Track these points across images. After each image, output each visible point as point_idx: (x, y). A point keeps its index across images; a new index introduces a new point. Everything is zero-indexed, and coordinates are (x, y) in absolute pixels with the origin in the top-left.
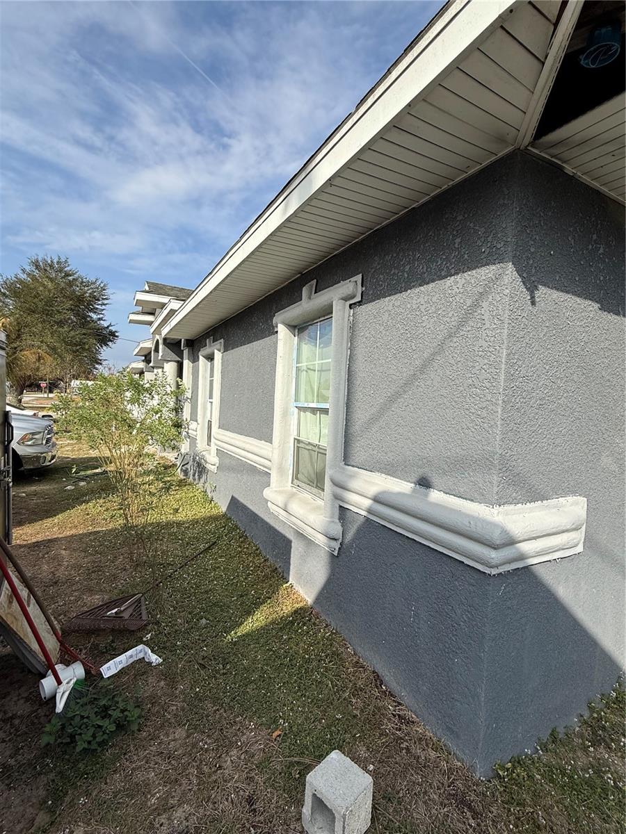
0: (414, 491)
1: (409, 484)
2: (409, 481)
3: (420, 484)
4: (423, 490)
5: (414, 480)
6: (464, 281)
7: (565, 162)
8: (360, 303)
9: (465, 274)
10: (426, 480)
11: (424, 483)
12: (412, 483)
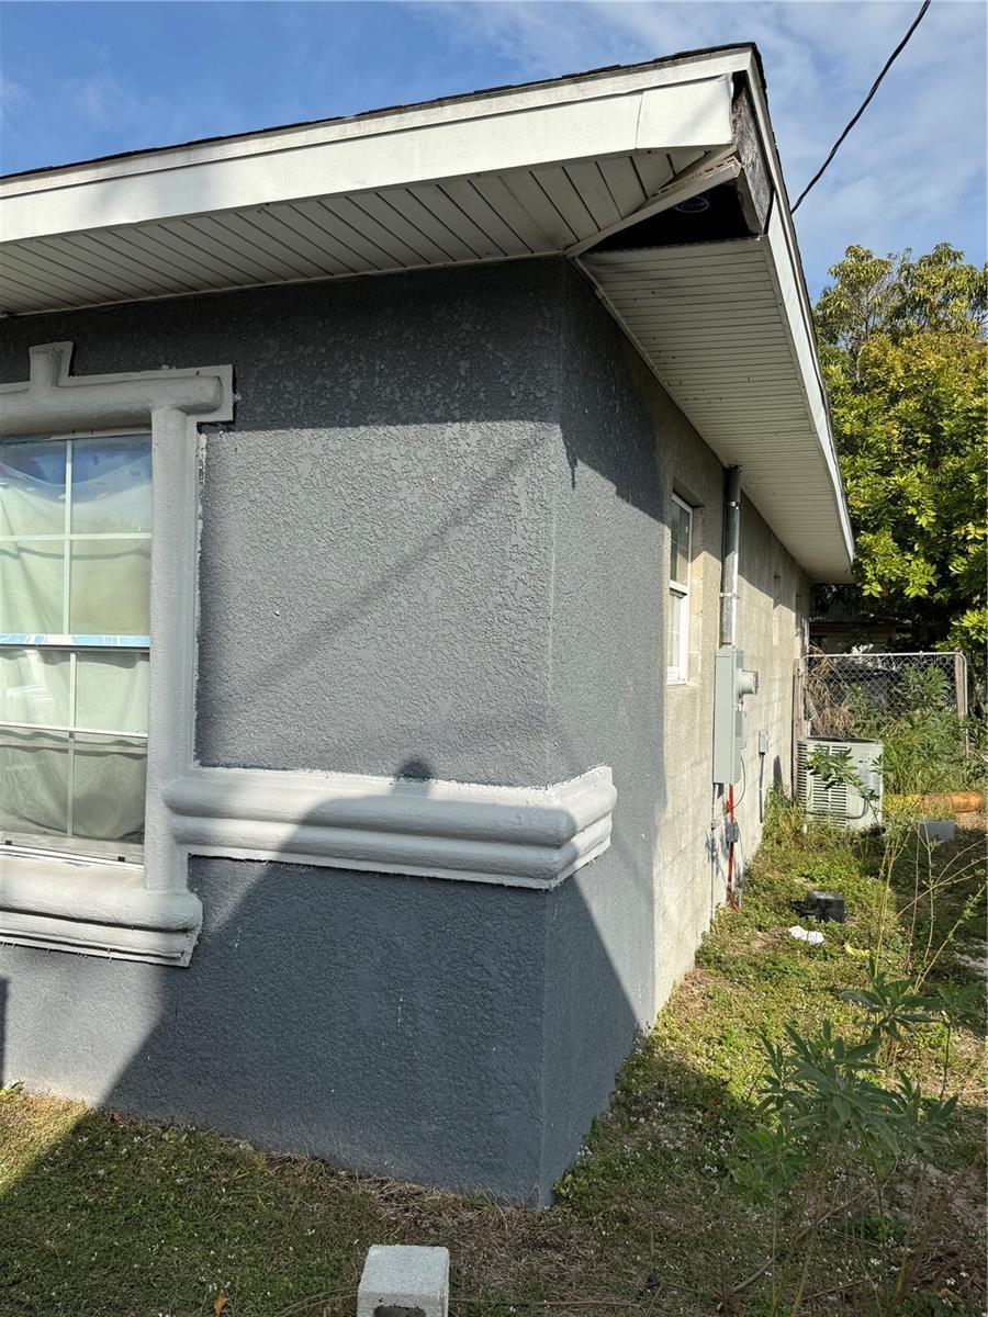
0: (396, 789)
1: (383, 778)
2: (382, 774)
3: (407, 776)
4: (414, 784)
5: (394, 769)
6: (479, 436)
7: (600, 283)
8: (228, 426)
9: (482, 425)
10: (421, 766)
11: (416, 771)
12: (388, 775)
